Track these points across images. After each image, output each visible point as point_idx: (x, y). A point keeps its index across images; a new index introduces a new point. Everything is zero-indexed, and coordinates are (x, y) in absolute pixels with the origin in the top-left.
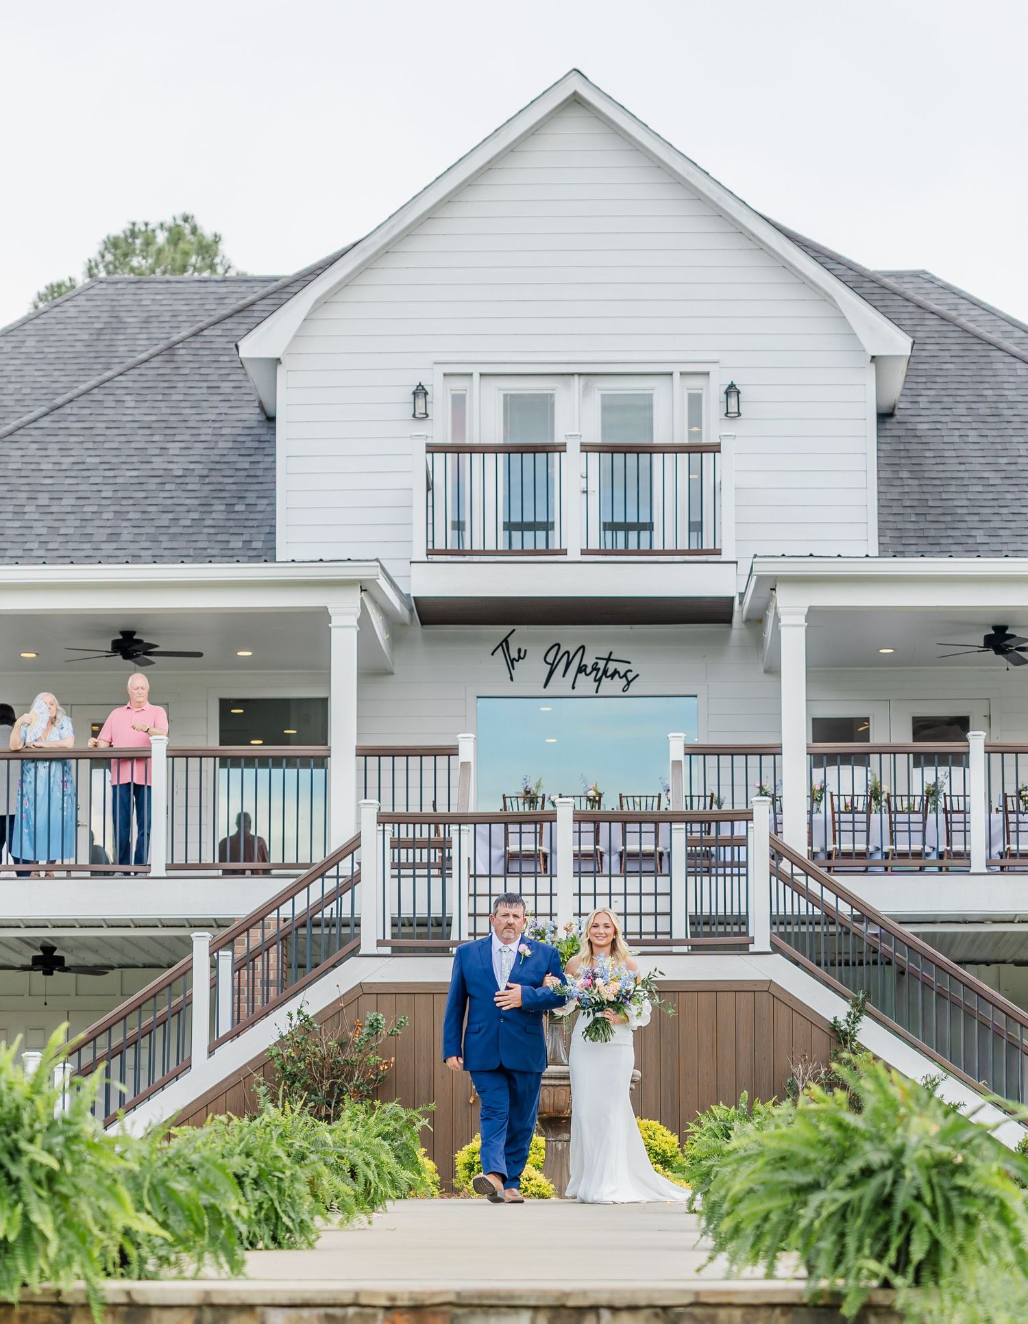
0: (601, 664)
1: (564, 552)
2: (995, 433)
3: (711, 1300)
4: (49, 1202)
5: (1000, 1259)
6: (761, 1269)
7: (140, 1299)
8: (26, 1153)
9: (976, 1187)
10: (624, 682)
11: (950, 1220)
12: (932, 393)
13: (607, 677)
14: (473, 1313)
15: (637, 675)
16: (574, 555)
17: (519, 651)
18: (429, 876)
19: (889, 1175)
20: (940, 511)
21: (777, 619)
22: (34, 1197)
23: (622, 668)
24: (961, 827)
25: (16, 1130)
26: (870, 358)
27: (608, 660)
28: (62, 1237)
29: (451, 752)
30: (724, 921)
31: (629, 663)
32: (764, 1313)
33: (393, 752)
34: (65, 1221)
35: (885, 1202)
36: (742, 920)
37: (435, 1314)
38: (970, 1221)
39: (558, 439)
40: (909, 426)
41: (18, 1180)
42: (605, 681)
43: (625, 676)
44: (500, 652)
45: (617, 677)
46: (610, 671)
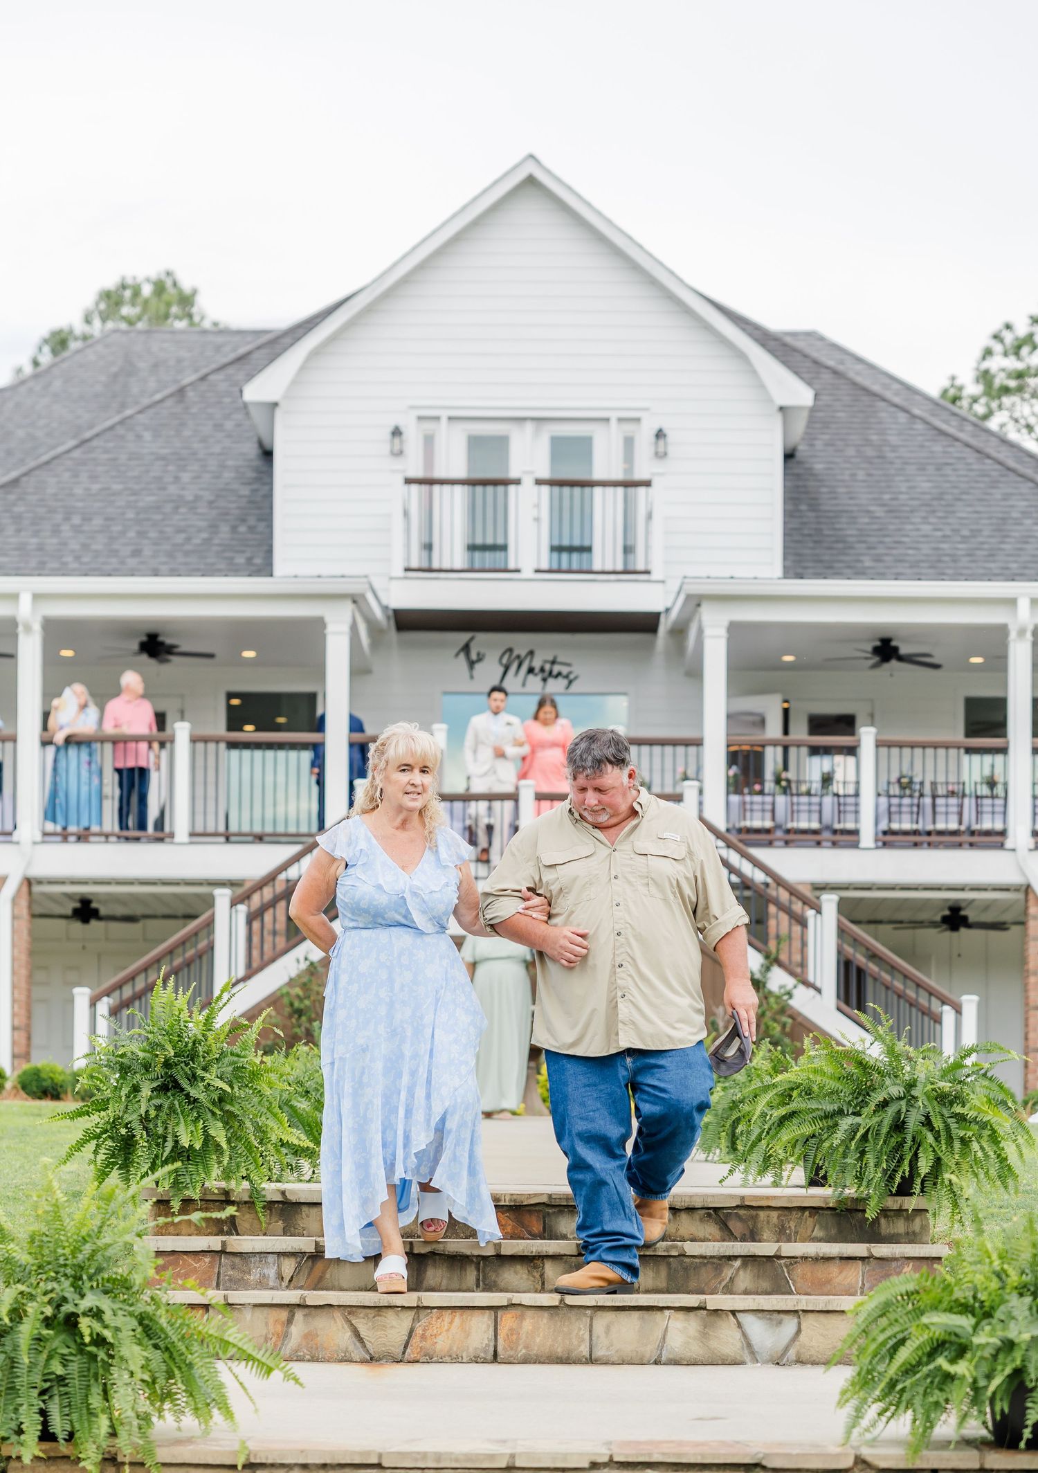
0: (547, 667)
1: (518, 571)
2: (880, 472)
3: (754, 1204)
4: (221, 1120)
5: (987, 1173)
6: (768, 1178)
7: (293, 1198)
8: (203, 1079)
9: (972, 1114)
10: (565, 682)
11: (950, 1139)
12: (826, 437)
13: (552, 677)
14: (561, 1212)
15: (576, 678)
16: (527, 573)
17: (478, 654)
19: (903, 1103)
20: (833, 539)
21: (700, 631)
22: (209, 1115)
23: (565, 670)
24: (853, 808)
25: (192, 1060)
26: (776, 408)
27: (553, 662)
28: (232, 1149)
31: (568, 665)
32: (795, 1215)
34: (234, 1134)
35: (899, 1126)
37: (530, 1212)
38: (965, 1142)
39: (513, 474)
40: (808, 466)
41: (196, 1100)
42: (551, 681)
43: (567, 677)
44: (462, 656)
45: (560, 679)
46: (555, 672)
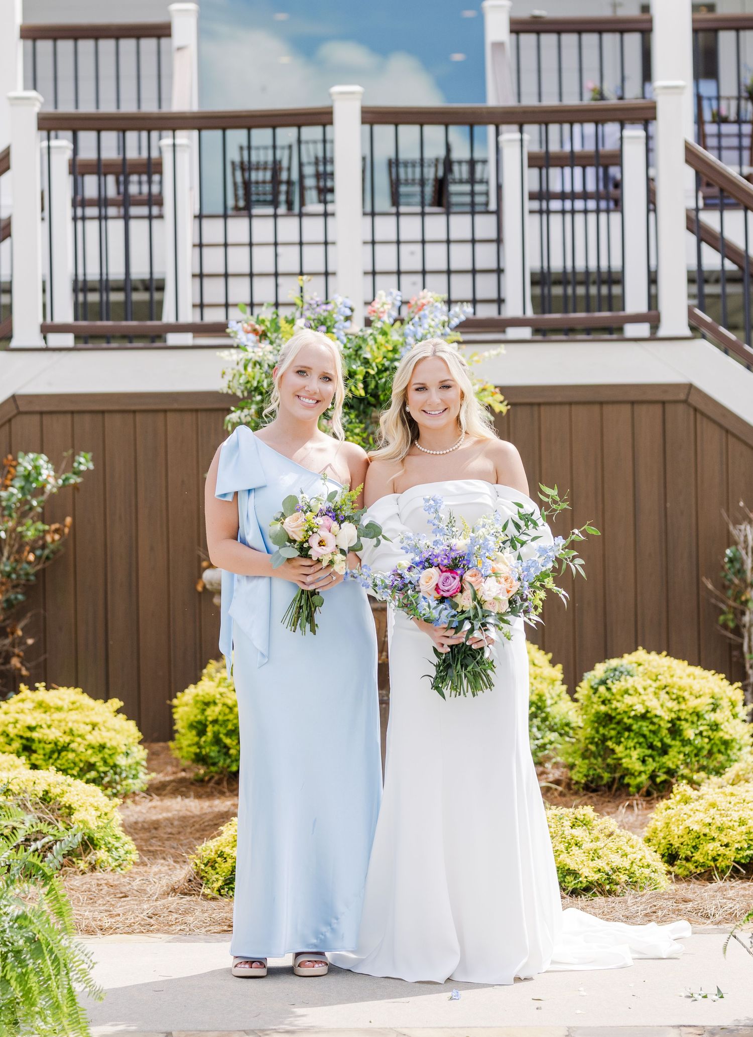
29: (162, 31)
30: (586, 279)
33: (76, 33)
36: (615, 279)
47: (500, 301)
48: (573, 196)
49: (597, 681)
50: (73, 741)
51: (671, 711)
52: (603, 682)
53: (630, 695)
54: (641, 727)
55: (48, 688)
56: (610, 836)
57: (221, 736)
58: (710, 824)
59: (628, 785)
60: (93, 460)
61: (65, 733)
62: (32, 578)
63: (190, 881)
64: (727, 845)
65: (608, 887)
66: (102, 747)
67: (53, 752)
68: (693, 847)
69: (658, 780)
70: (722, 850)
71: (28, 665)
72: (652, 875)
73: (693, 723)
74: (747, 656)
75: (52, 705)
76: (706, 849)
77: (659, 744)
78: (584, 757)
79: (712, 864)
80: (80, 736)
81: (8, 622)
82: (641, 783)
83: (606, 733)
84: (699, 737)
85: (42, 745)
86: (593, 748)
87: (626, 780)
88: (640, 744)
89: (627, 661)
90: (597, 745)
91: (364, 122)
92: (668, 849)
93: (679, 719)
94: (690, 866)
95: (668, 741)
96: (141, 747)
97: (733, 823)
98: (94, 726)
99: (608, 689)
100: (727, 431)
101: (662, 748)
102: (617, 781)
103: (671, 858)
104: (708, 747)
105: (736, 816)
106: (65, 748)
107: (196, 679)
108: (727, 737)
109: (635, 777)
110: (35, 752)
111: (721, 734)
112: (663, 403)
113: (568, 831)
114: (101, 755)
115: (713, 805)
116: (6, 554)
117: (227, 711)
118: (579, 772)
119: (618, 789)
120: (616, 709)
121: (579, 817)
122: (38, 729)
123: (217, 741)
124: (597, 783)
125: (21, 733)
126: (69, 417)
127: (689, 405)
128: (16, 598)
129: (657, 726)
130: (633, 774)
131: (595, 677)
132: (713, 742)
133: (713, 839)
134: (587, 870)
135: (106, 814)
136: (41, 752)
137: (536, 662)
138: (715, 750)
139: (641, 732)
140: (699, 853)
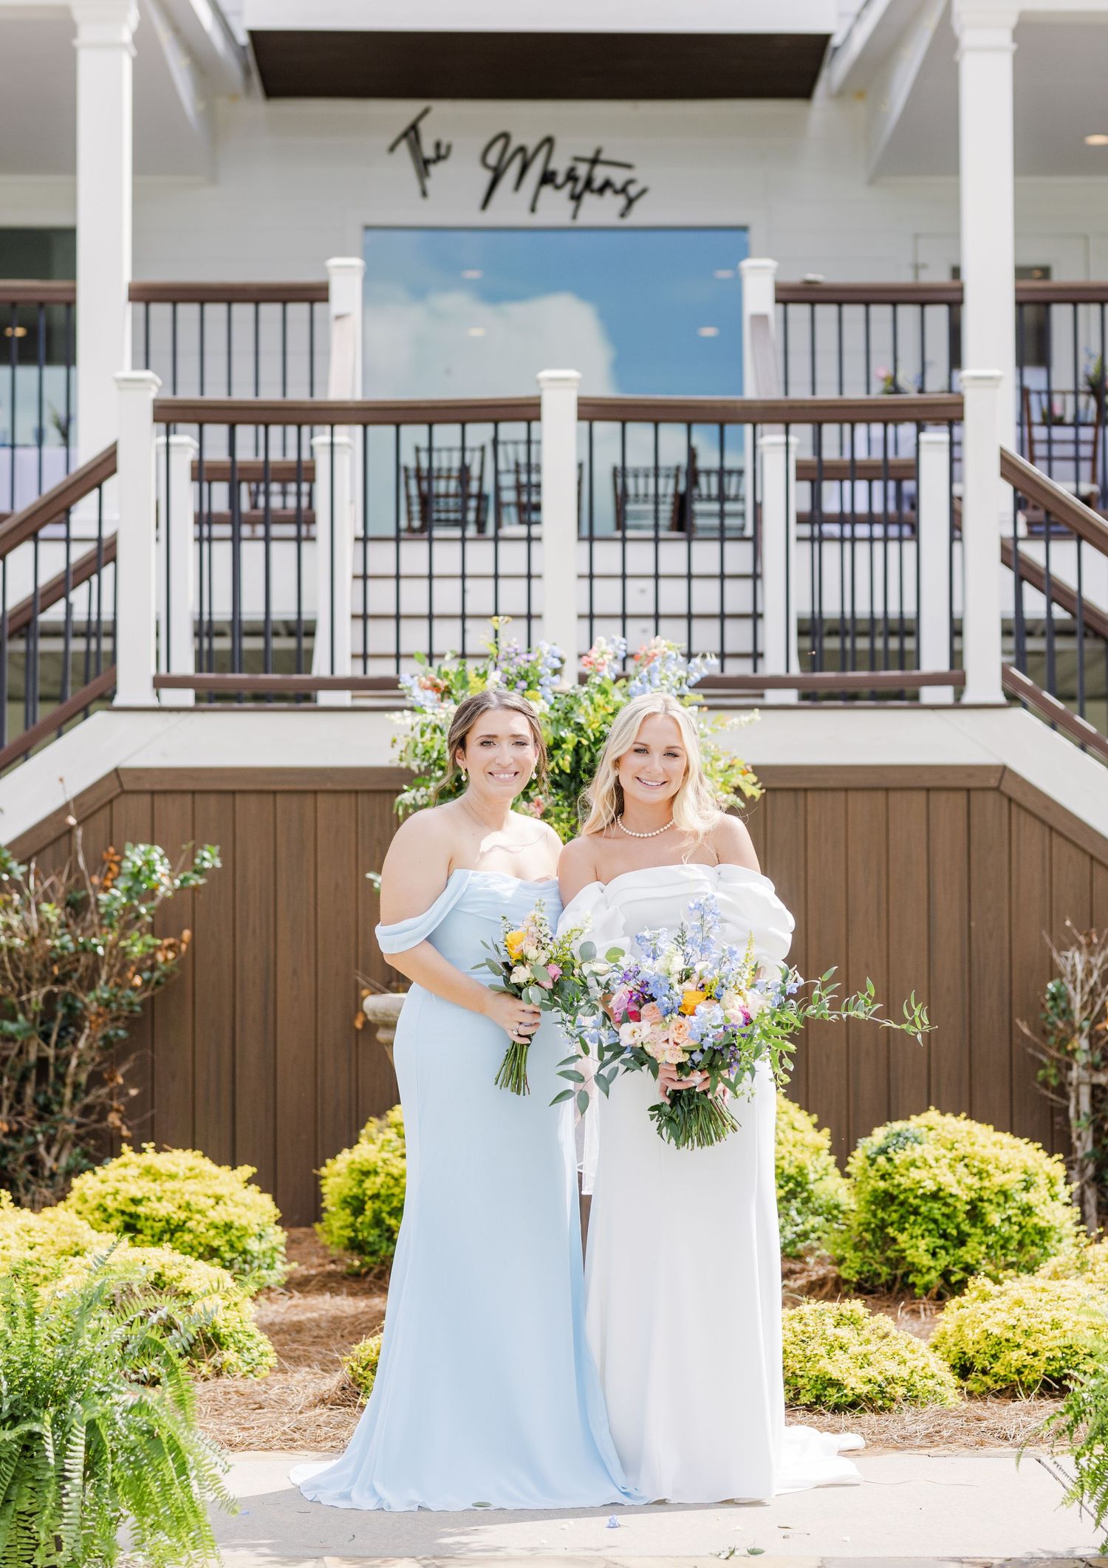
0: (582, 170)
10: (621, 201)
13: (592, 191)
15: (643, 192)
17: (438, 145)
18: (267, 539)
23: (619, 177)
27: (594, 161)
29: (315, 294)
30: (872, 627)
31: (628, 166)
33: (202, 295)
36: (907, 629)
42: (589, 199)
43: (623, 190)
44: (403, 147)
45: (608, 193)
46: (597, 183)
47: (756, 656)
48: (854, 519)
49: (875, 1149)
50: (190, 1219)
51: (970, 1189)
52: (883, 1151)
53: (917, 1167)
54: (930, 1210)
55: (158, 1150)
56: (884, 1337)
57: (384, 1215)
58: (1014, 1327)
59: (914, 1285)
60: (220, 855)
61: (180, 1207)
62: (138, 1009)
63: (344, 1389)
64: (1035, 1354)
65: (880, 1403)
66: (228, 1227)
67: (164, 1232)
68: (992, 1356)
69: (953, 1279)
70: (1029, 1361)
71: (130, 1124)
72: (938, 1388)
73: (999, 1205)
74: (1074, 1123)
75: (163, 1171)
76: (1008, 1358)
77: (954, 1232)
78: (856, 1248)
79: (1016, 1377)
80: (199, 1212)
81: (105, 1065)
82: (931, 1282)
83: (886, 1217)
84: (1006, 1224)
85: (149, 1223)
86: (868, 1236)
87: (911, 1279)
88: (930, 1231)
89: (915, 1124)
90: (873, 1232)
91: (580, 418)
92: (960, 1359)
93: (981, 1200)
94: (988, 1380)
95: (966, 1227)
96: (279, 1228)
97: (1043, 1325)
98: (218, 1200)
99: (890, 1160)
100: (1051, 828)
101: (958, 1237)
102: (899, 1280)
103: (964, 1370)
104: (1018, 1237)
105: (1047, 1317)
106: (180, 1227)
107: (352, 1142)
108: (1042, 1224)
109: (923, 1275)
110: (140, 1232)
111: (1035, 1220)
112: (968, 790)
113: (830, 1331)
114: (227, 1238)
115: (1019, 1303)
116: (104, 976)
117: (392, 1182)
118: (850, 1268)
119: (901, 1290)
120: (899, 1185)
121: (845, 1313)
122: (144, 1203)
123: (378, 1222)
124: (873, 1283)
125: (123, 1208)
126: (189, 797)
127: (1002, 793)
128: (116, 1035)
129: (952, 1208)
130: (920, 1271)
131: (872, 1144)
132: (1024, 1230)
133: (1018, 1346)
134: (854, 1380)
135: (236, 1304)
136: (148, 1232)
137: (796, 1125)
138: (1027, 1241)
139: (931, 1216)
140: (999, 1364)
